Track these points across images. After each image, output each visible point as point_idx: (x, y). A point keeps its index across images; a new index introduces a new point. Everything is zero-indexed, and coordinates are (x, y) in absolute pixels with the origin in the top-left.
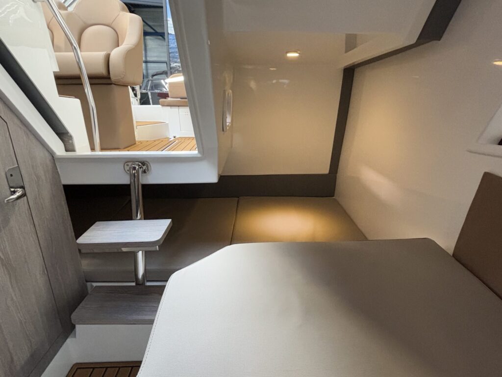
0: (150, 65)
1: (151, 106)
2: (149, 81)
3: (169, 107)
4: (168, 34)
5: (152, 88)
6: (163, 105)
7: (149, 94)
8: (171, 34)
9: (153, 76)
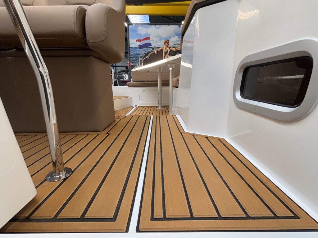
0: (118, 68)
1: (118, 86)
2: (117, 75)
3: (133, 87)
4: (130, 47)
5: (118, 79)
6: (129, 86)
7: (118, 81)
8: (131, 47)
9: (119, 72)
